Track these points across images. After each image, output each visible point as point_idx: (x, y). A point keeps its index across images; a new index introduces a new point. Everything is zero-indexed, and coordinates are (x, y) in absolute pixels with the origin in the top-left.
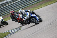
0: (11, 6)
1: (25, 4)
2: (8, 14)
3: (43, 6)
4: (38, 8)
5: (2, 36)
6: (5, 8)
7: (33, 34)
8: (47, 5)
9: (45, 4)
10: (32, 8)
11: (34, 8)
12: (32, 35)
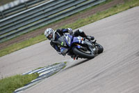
0: (43, 10)
1: (75, 5)
2: (34, 30)
3: (119, 10)
4: (108, 14)
5: (21, 84)
7: (96, 79)
8: (131, 8)
9: (124, 6)
11: (98, 14)
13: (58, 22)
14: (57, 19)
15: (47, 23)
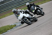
3: (46, 1)
4: (42, 3)
6: (12, 3)
10: (36, 3)
11: (39, 3)
12: (36, 28)
13: (23, 6)
14: (23, 4)
15: (19, 6)
